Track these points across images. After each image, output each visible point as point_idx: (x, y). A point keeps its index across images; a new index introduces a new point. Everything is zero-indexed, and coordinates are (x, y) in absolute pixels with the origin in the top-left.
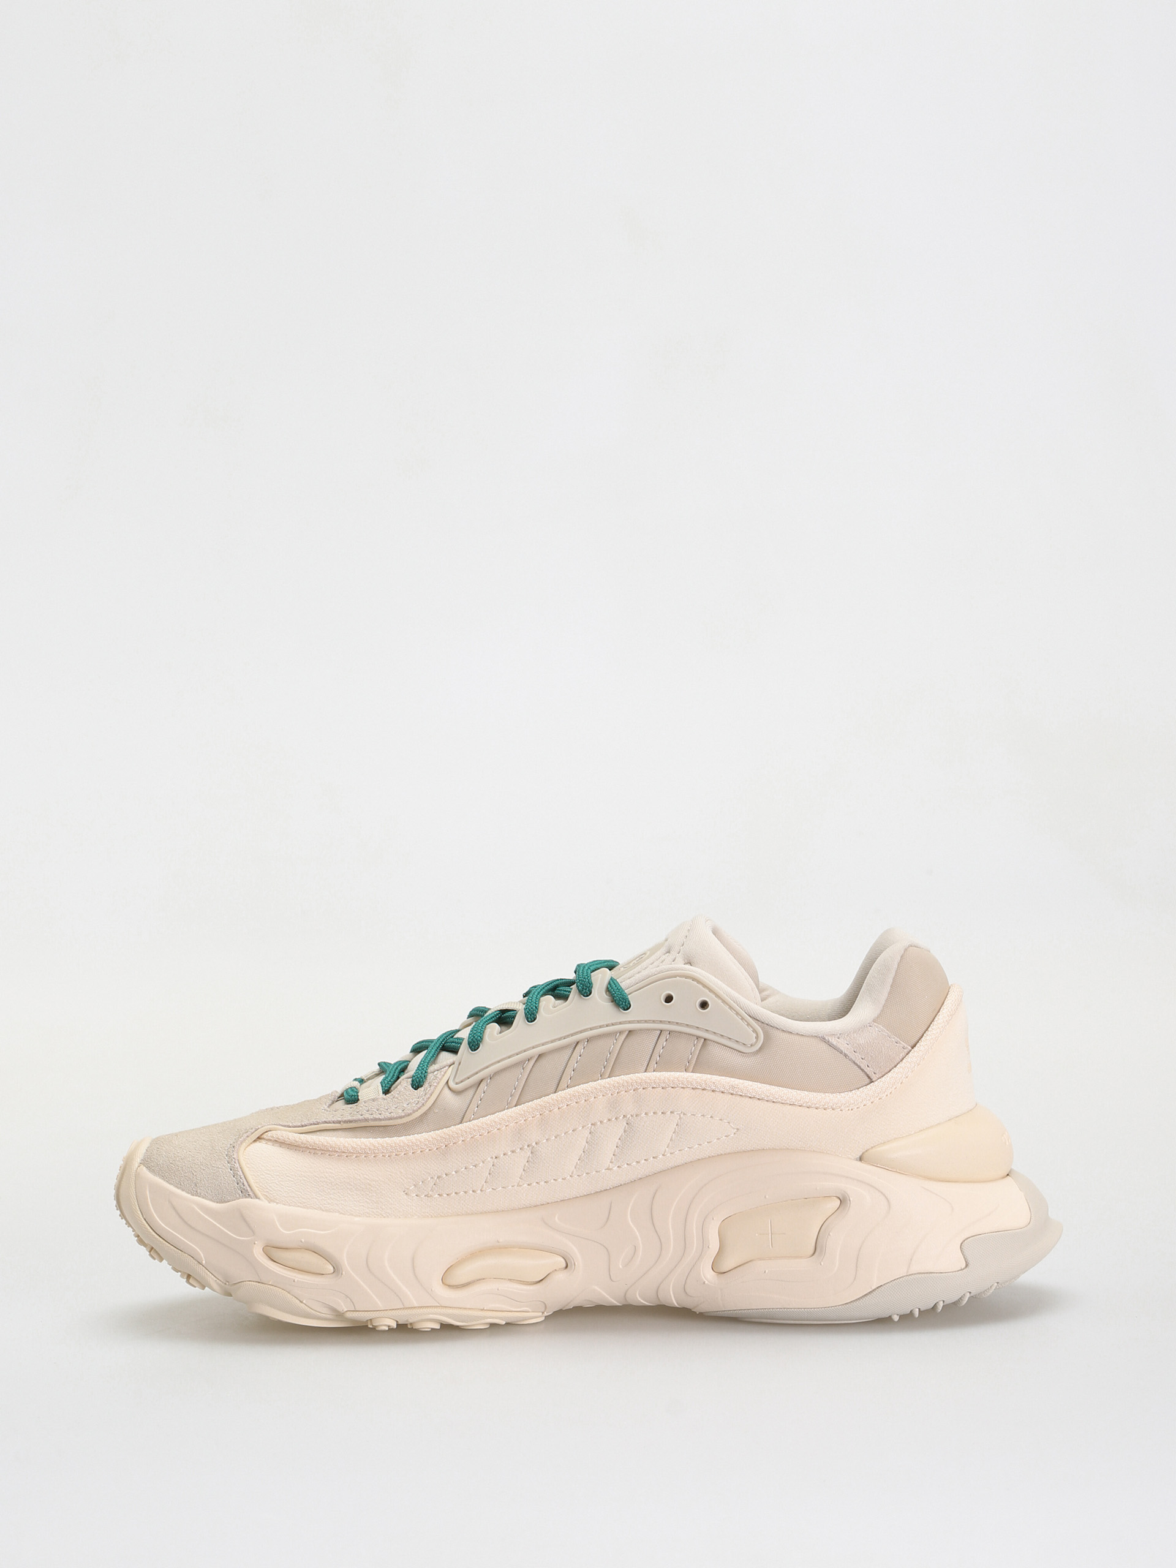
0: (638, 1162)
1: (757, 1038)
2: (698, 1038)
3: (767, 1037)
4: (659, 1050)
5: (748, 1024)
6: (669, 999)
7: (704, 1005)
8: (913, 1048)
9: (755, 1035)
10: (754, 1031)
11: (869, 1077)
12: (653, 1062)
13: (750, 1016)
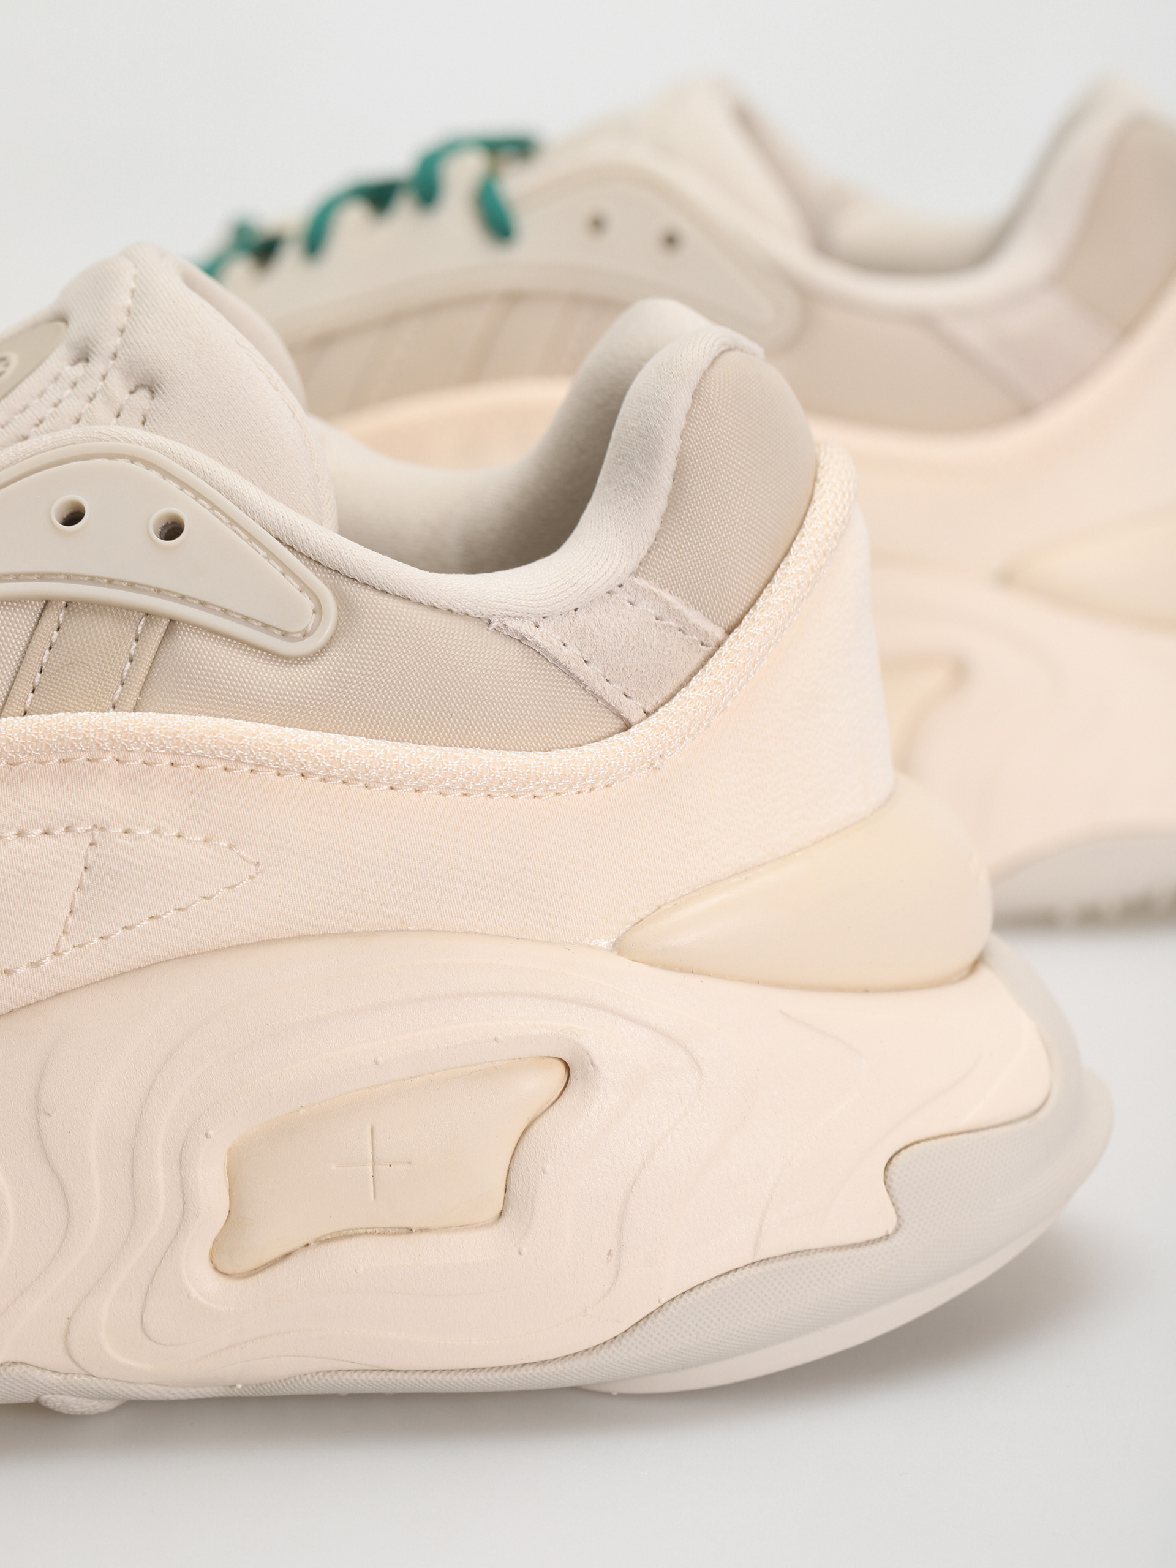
0: (35, 965)
1: (318, 610)
2: (149, 615)
3: (345, 606)
4: (40, 654)
5: (287, 571)
6: (74, 517)
7: (172, 530)
8: (729, 632)
9: (310, 605)
10: (305, 587)
11: (619, 715)
12: (23, 687)
13: (291, 548)
